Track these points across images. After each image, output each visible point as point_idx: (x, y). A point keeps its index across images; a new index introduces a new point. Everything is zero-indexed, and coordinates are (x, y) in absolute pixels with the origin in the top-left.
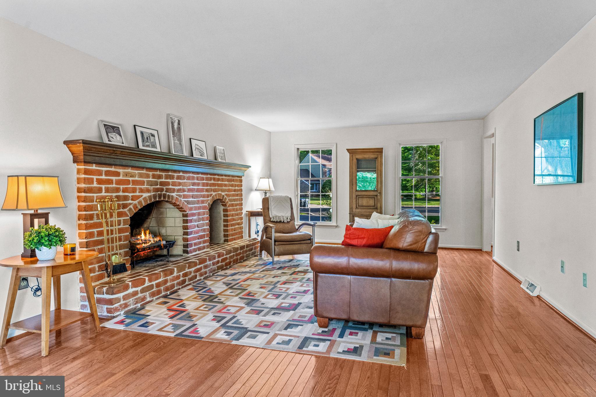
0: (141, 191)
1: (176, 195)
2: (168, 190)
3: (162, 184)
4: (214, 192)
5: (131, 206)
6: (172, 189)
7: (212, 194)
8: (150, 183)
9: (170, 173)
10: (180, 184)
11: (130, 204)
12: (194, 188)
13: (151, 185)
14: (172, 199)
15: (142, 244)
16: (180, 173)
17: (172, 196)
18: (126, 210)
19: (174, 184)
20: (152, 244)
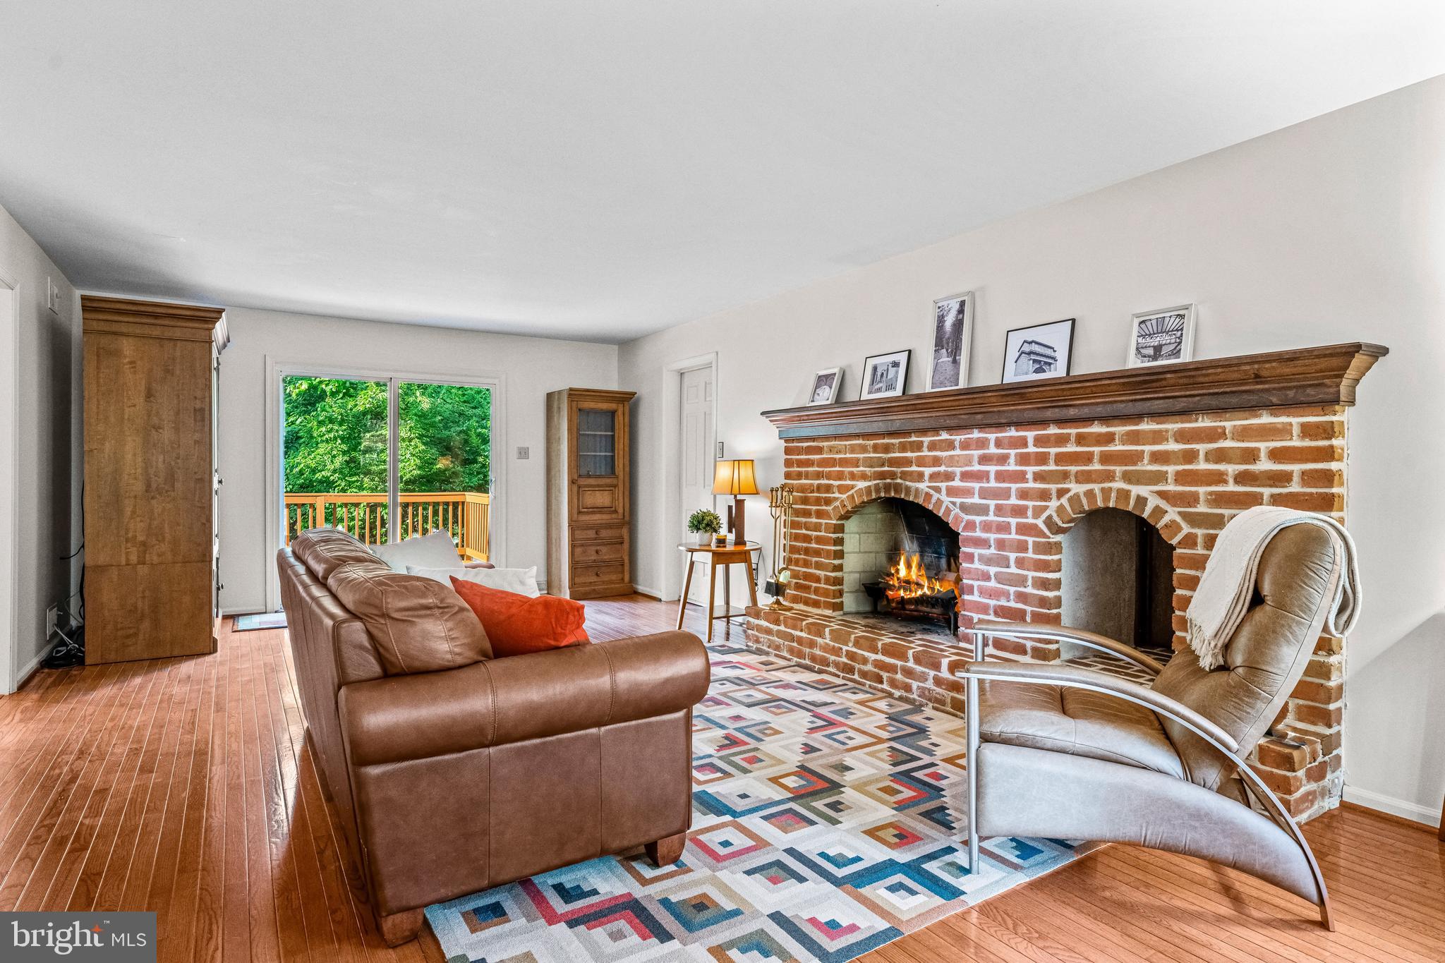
0: (853, 476)
1: (928, 487)
2: (904, 475)
3: (892, 462)
4: (1078, 481)
5: (838, 503)
6: (916, 475)
7: (1068, 490)
8: (870, 463)
9: (914, 438)
10: (937, 462)
11: (836, 499)
12: (983, 471)
13: (871, 467)
14: (916, 496)
15: (899, 589)
16: (938, 435)
17: (917, 489)
18: (829, 508)
19: (921, 462)
20: (924, 595)
